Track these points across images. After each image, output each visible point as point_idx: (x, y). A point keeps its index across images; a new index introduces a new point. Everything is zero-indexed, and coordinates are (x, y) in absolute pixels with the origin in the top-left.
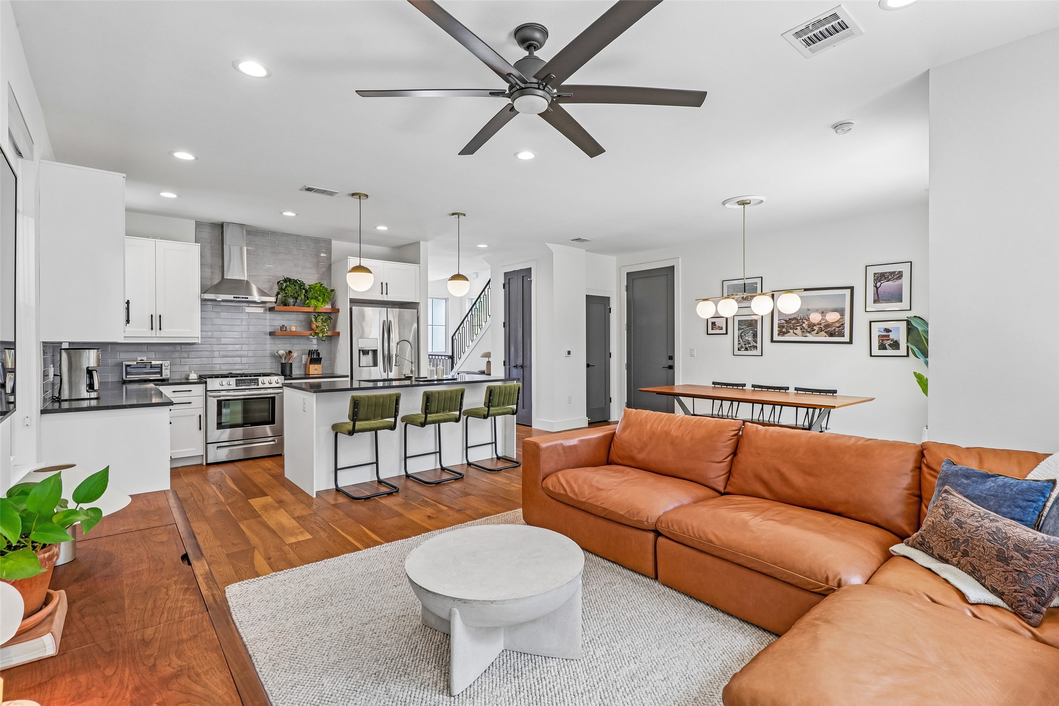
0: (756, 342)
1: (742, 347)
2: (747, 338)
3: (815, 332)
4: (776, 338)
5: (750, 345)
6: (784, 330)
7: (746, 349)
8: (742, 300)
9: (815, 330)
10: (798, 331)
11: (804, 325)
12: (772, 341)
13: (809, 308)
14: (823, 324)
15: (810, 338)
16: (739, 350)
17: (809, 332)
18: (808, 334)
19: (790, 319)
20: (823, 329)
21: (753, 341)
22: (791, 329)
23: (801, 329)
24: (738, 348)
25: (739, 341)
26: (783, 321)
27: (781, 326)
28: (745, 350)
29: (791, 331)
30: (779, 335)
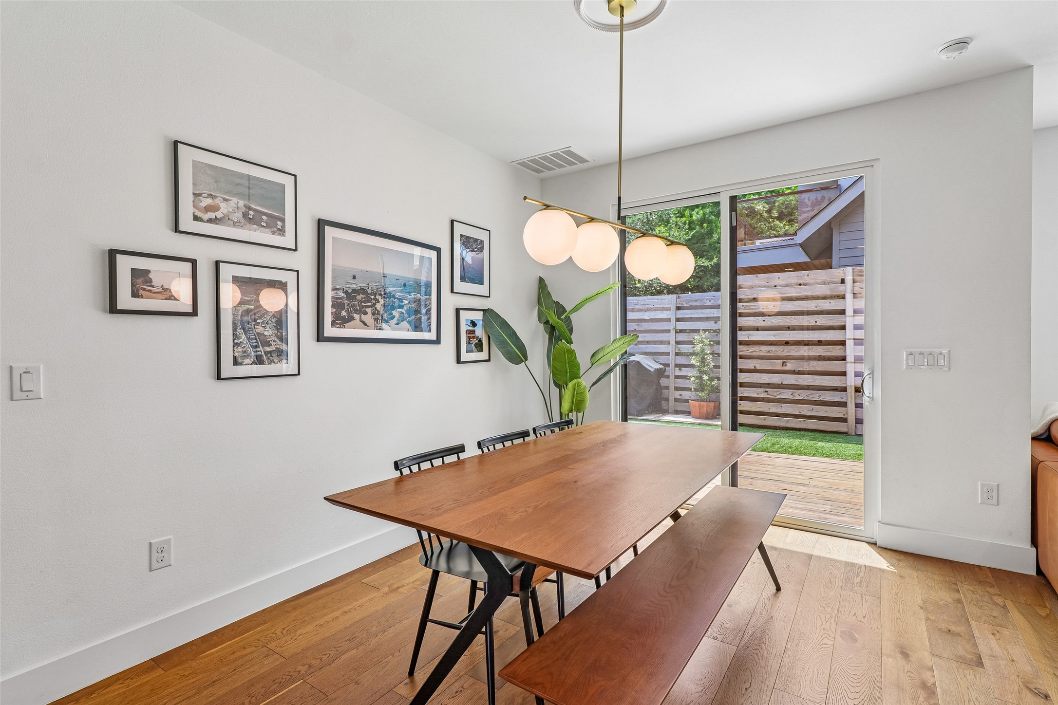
0: (283, 339)
1: (246, 355)
2: (260, 329)
3: (395, 321)
4: (330, 331)
5: (268, 349)
6: (344, 313)
7: (259, 360)
8: (243, 220)
9: (394, 317)
10: (369, 318)
11: (378, 306)
12: (320, 337)
13: (386, 272)
14: (405, 308)
15: (387, 333)
16: (236, 362)
17: (387, 322)
18: (384, 325)
19: (354, 291)
20: (406, 315)
21: (277, 336)
22: (356, 311)
23: (373, 314)
24: (235, 358)
25: (235, 336)
26: (341, 294)
27: (337, 304)
28: (253, 363)
29: (357, 316)
30: (333, 323)
